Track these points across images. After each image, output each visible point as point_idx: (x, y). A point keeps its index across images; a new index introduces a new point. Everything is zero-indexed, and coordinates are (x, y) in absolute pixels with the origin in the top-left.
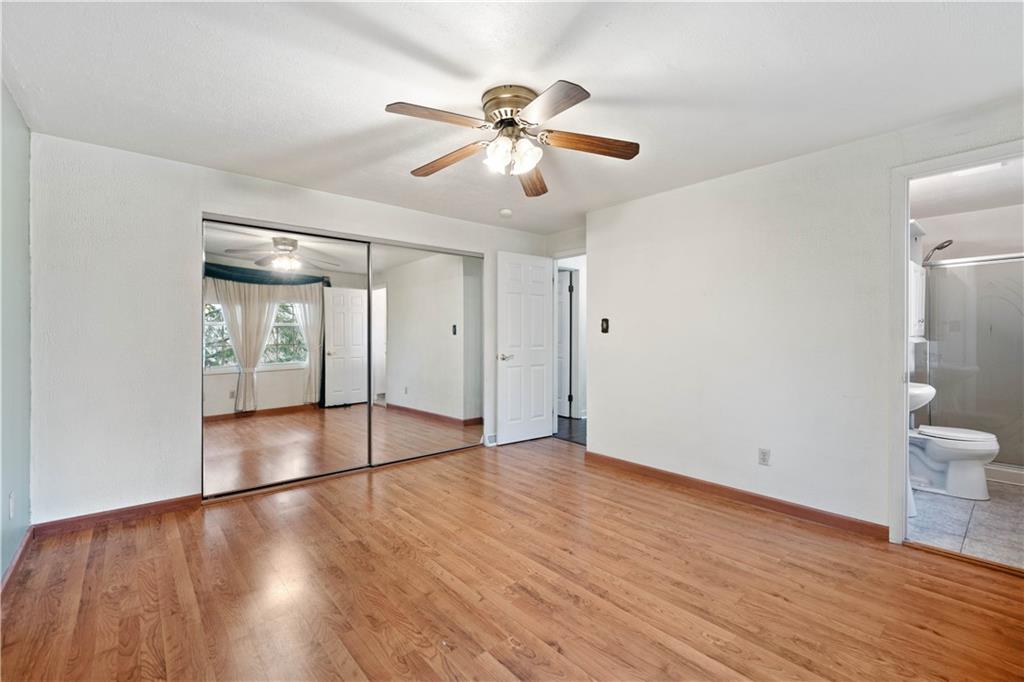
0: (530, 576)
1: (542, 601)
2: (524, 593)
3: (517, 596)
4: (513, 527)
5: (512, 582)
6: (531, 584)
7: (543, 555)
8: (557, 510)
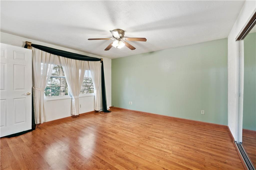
0: (114, 135)
1: (112, 132)
2: (115, 132)
3: (116, 132)
4: (122, 149)
5: (118, 134)
6: (114, 134)
7: (112, 140)
8: (106, 161)
